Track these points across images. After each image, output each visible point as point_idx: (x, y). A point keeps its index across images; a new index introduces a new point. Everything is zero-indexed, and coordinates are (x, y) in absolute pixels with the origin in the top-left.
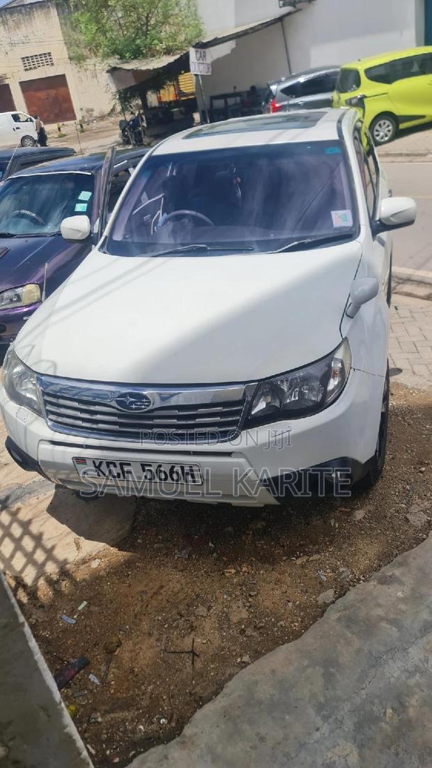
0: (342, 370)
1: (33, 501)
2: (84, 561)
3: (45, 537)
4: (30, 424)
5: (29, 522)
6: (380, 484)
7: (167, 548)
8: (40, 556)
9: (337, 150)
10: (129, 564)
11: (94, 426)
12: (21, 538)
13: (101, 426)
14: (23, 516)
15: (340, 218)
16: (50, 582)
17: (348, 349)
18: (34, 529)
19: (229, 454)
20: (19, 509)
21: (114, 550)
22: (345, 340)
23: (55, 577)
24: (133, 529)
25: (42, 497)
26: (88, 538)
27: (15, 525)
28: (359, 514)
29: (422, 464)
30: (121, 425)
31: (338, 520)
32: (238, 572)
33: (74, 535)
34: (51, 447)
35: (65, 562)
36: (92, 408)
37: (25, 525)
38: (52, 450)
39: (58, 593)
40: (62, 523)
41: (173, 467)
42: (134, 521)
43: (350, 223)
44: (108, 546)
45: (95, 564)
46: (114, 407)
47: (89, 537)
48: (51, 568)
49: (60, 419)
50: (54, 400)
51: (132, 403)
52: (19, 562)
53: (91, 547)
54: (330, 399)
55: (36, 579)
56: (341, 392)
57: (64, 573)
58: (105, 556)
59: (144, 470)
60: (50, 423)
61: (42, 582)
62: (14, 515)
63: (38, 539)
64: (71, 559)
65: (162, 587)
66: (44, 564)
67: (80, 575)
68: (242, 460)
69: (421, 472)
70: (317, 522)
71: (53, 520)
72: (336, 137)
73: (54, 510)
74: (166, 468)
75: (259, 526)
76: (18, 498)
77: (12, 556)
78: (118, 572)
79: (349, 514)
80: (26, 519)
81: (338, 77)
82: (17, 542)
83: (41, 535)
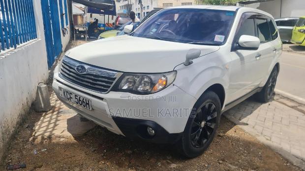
1: (67, 115)
2: (60, 137)
5: (59, 120)
8: (50, 130)
10: (72, 145)
15: (218, 38)
16: (43, 138)
17: (175, 75)
18: (58, 123)
19: (102, 99)
20: (61, 116)
22: (175, 71)
23: (45, 137)
25: (71, 115)
26: (68, 131)
27: (54, 119)
28: (173, 166)
29: (223, 160)
31: (162, 164)
32: (104, 164)
33: (66, 128)
34: (56, 81)
35: (53, 134)
36: (71, 70)
37: (57, 120)
38: (55, 83)
39: (42, 143)
40: (67, 124)
41: (83, 99)
44: (72, 136)
45: (62, 140)
46: (75, 70)
48: (47, 134)
49: (62, 73)
50: (63, 65)
51: (80, 69)
52: (43, 129)
53: (67, 134)
54: (154, 92)
57: (50, 137)
58: (68, 139)
59: (76, 98)
60: (59, 73)
61: (40, 136)
62: (58, 117)
63: (55, 126)
64: (56, 134)
65: (75, 156)
66: (47, 132)
67: (54, 141)
68: (105, 103)
69: (219, 163)
70: (152, 160)
71: (66, 122)
72: (235, 10)
73: (69, 120)
74: (81, 99)
75: (129, 152)
76: (64, 113)
77: (43, 127)
78: (67, 145)
79: (168, 163)
81: (298, 21)
82: (50, 124)
83: (58, 125)
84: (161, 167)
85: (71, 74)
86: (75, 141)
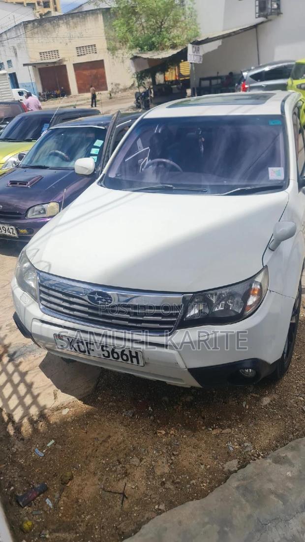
0: (260, 291)
1: (31, 357)
2: (58, 409)
3: (34, 386)
4: (29, 306)
5: (26, 373)
6: (285, 378)
7: (119, 407)
8: (28, 400)
9: (279, 122)
10: (89, 415)
11: (71, 313)
12: (18, 384)
13: (76, 313)
14: (23, 368)
15: (275, 173)
16: (32, 422)
17: (267, 274)
18: (28, 379)
20: (21, 363)
21: (80, 403)
22: (265, 268)
23: (35, 418)
24: (96, 388)
25: (37, 355)
26: (63, 391)
27: (16, 374)
28: (266, 401)
30: (90, 314)
31: (250, 403)
32: (167, 434)
33: (54, 387)
34: (40, 324)
35: (44, 407)
36: (71, 299)
37: (23, 375)
38: (41, 327)
39: (35, 431)
40: (48, 377)
41: (124, 351)
42: (98, 383)
43: (282, 177)
44: (76, 399)
45: (65, 412)
46: (85, 300)
47: (65, 391)
48: (34, 411)
49: (49, 305)
50: (46, 290)
51: (99, 299)
52: (13, 402)
53: (65, 398)
54: (248, 313)
55: (22, 418)
56: (257, 309)
57: (42, 416)
58: (73, 407)
60: (42, 307)
61: (25, 420)
62: (17, 366)
63: (29, 386)
64: (49, 406)
65: (109, 437)
66: (29, 407)
67: (54, 419)
70: (232, 402)
71: (42, 374)
72: (279, 113)
73: (44, 366)
75: (188, 399)
76: (22, 355)
77: (10, 397)
78: (81, 420)
79: (258, 400)
80: (24, 371)
81: (293, 69)
82: (15, 387)
83: (32, 384)
84: (250, 409)
85: (75, 306)
86: (87, 406)
